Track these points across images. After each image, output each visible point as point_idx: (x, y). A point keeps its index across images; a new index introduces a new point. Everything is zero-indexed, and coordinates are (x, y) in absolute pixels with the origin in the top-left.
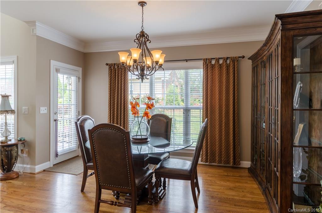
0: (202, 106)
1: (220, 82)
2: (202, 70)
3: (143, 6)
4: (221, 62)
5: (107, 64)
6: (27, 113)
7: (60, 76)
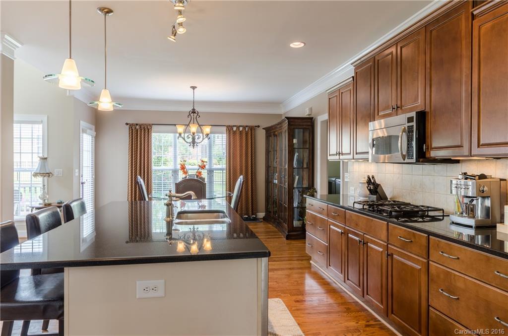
0: (225, 168)
1: (241, 146)
2: (225, 135)
3: (194, 89)
4: (241, 129)
5: (127, 124)
6: (61, 175)
7: (85, 135)
